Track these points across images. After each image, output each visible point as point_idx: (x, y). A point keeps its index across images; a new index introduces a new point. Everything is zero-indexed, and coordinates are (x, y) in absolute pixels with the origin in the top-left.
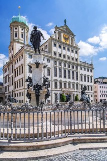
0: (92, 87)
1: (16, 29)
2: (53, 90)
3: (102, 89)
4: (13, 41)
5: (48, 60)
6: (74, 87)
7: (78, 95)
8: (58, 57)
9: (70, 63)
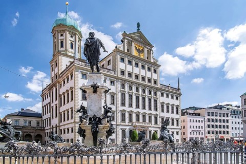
0: (177, 121)
1: (62, 35)
2: (119, 125)
3: (192, 124)
4: (56, 54)
5: (111, 82)
6: (150, 121)
7: (156, 132)
8: (126, 77)
9: (145, 86)
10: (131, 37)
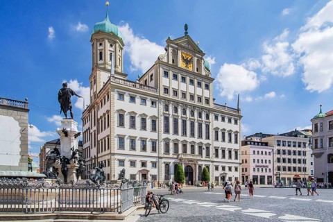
0: (236, 153)
1: (101, 44)
2: (161, 158)
3: (256, 157)
4: (96, 67)
5: (153, 103)
6: (201, 153)
7: (208, 167)
8: (171, 96)
9: (194, 107)
10: (177, 44)
